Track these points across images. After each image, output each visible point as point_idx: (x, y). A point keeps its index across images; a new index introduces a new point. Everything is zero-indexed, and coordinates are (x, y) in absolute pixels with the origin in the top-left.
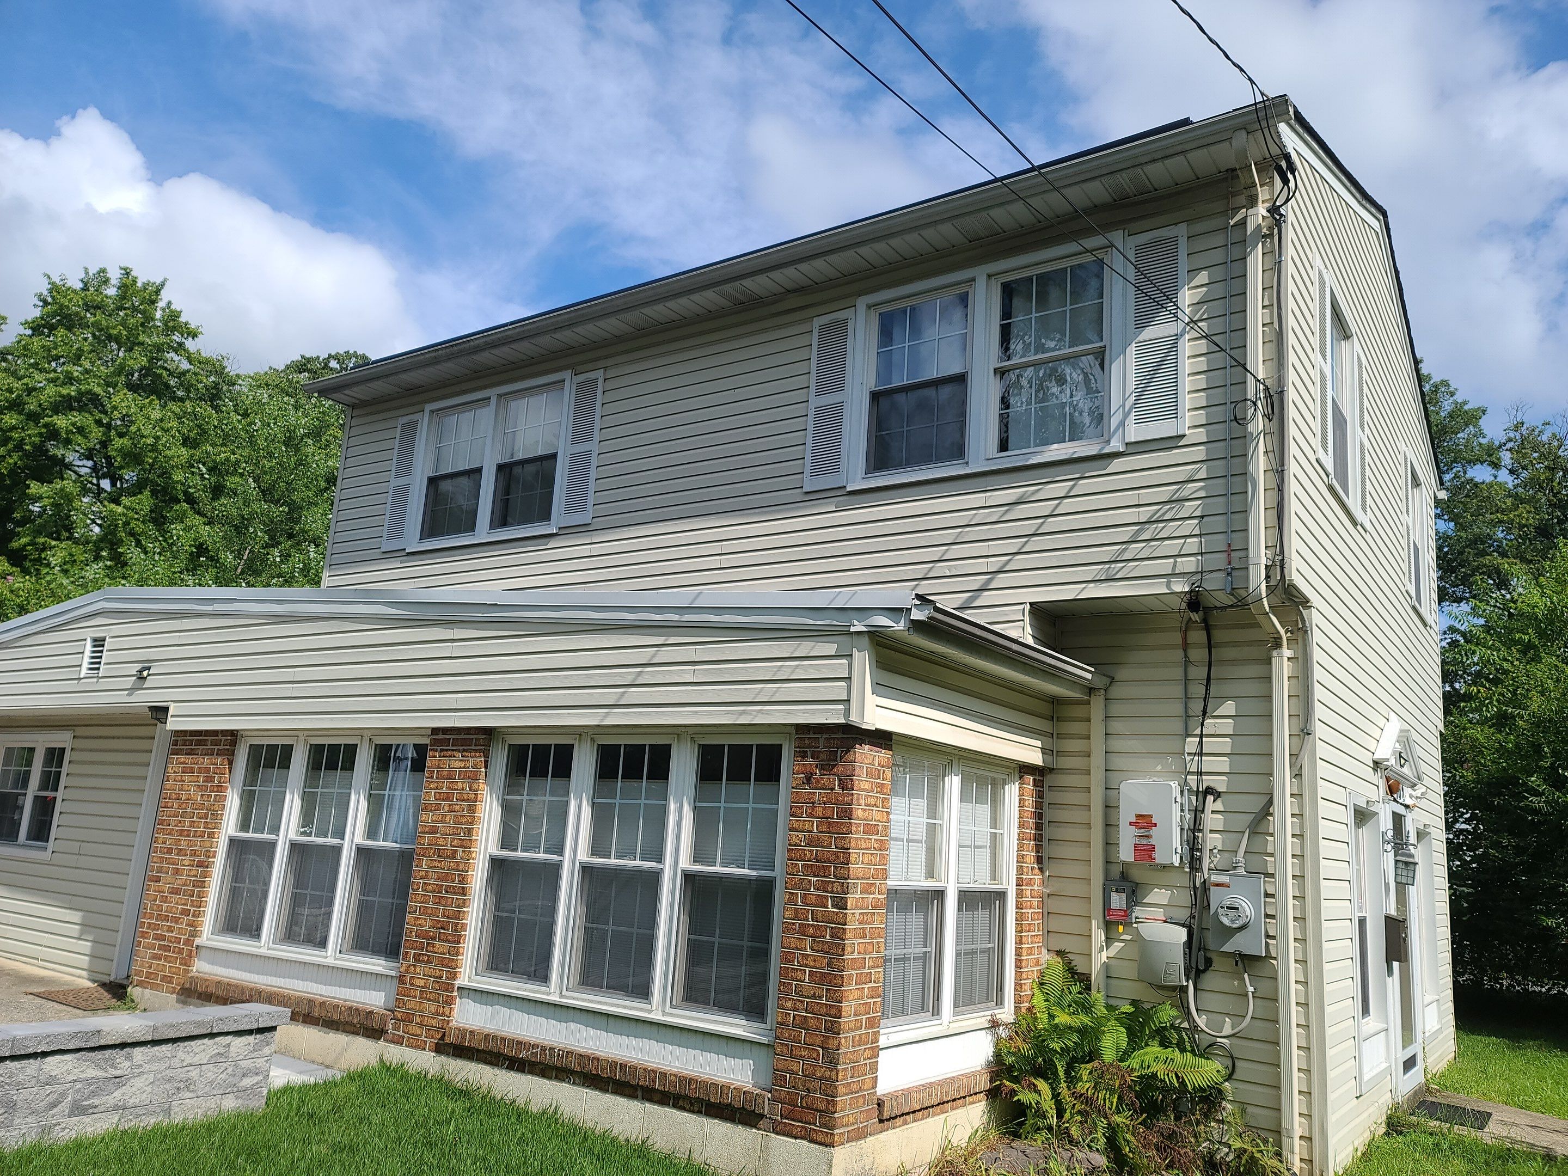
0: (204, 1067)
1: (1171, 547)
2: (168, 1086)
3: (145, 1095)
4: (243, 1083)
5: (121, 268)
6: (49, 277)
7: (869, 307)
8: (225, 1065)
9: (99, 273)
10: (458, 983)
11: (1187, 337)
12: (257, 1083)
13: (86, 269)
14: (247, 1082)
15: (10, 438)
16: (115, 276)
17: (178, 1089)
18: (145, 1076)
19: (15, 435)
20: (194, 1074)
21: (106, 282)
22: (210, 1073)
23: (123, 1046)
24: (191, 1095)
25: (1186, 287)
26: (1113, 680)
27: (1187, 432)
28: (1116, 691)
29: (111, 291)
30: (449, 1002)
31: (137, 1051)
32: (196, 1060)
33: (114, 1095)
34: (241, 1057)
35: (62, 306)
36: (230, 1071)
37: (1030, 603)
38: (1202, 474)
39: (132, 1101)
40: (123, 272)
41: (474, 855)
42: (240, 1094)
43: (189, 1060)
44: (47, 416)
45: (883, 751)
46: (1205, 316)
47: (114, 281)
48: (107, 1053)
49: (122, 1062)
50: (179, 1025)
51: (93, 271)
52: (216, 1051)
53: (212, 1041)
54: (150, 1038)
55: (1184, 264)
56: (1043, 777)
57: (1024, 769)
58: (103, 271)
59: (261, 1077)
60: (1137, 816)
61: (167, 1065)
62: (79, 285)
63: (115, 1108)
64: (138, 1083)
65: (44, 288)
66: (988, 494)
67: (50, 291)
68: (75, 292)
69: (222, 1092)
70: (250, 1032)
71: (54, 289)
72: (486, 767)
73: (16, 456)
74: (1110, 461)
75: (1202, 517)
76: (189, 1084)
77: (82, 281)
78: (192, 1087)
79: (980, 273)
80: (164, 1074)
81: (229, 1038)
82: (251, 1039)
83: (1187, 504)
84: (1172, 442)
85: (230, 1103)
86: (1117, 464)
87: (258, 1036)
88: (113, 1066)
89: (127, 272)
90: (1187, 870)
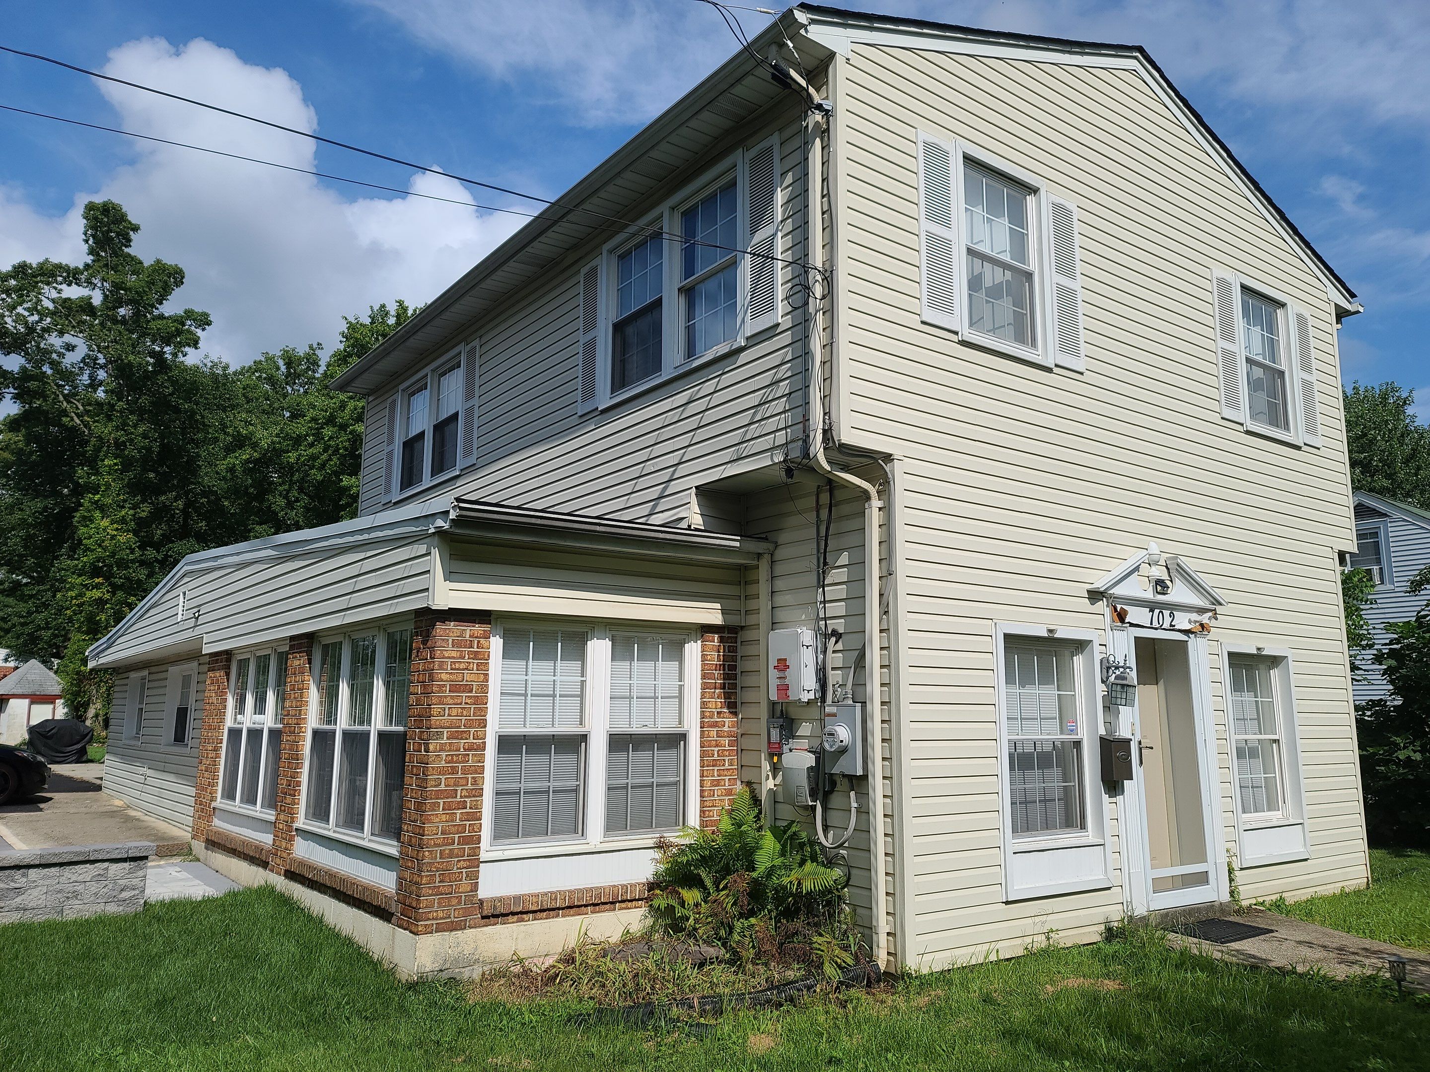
0: (87, 884)
1: (771, 425)
2: (59, 896)
3: (40, 901)
4: (121, 896)
5: (397, 302)
6: (346, 319)
7: (610, 252)
8: (106, 882)
9: (380, 308)
10: (295, 825)
11: (780, 234)
12: (134, 896)
13: (371, 307)
14: (125, 895)
15: (330, 446)
16: (392, 308)
17: (68, 898)
18: (40, 888)
19: (332, 443)
20: (80, 888)
21: (387, 313)
22: (94, 887)
23: (18, 867)
24: (79, 902)
25: (779, 189)
26: (776, 545)
27: (780, 321)
28: (780, 554)
29: (392, 321)
30: (291, 839)
31: (31, 871)
32: (80, 878)
33: (15, 900)
34: (118, 877)
35: (357, 340)
36: (110, 886)
37: (696, 487)
38: (789, 357)
39: (30, 905)
40: (398, 304)
41: (303, 730)
42: (121, 903)
43: (74, 878)
44: (352, 425)
45: (477, 626)
46: (791, 213)
47: (393, 313)
48: (7, 872)
49: (19, 879)
50: (60, 854)
51: (376, 308)
52: (97, 873)
53: (92, 866)
54: (38, 863)
55: (777, 169)
56: (737, 634)
57: (705, 629)
58: (383, 306)
59: (137, 892)
60: (778, 660)
61: (57, 881)
62: (368, 321)
63: (18, 909)
64: (35, 893)
65: (344, 327)
66: (674, 398)
67: (348, 328)
68: (364, 326)
69: (104, 901)
70: (124, 860)
71: (352, 327)
72: (310, 663)
73: (335, 458)
74: (737, 357)
75: (790, 394)
76: (76, 895)
77: (370, 316)
78: (79, 897)
79: (664, 208)
80: (55, 887)
81: (106, 864)
82: (126, 865)
83: (781, 384)
84: (771, 332)
85: (112, 909)
86: (743, 357)
87: (132, 863)
88: (12, 881)
89: (400, 303)
90: (819, 704)
